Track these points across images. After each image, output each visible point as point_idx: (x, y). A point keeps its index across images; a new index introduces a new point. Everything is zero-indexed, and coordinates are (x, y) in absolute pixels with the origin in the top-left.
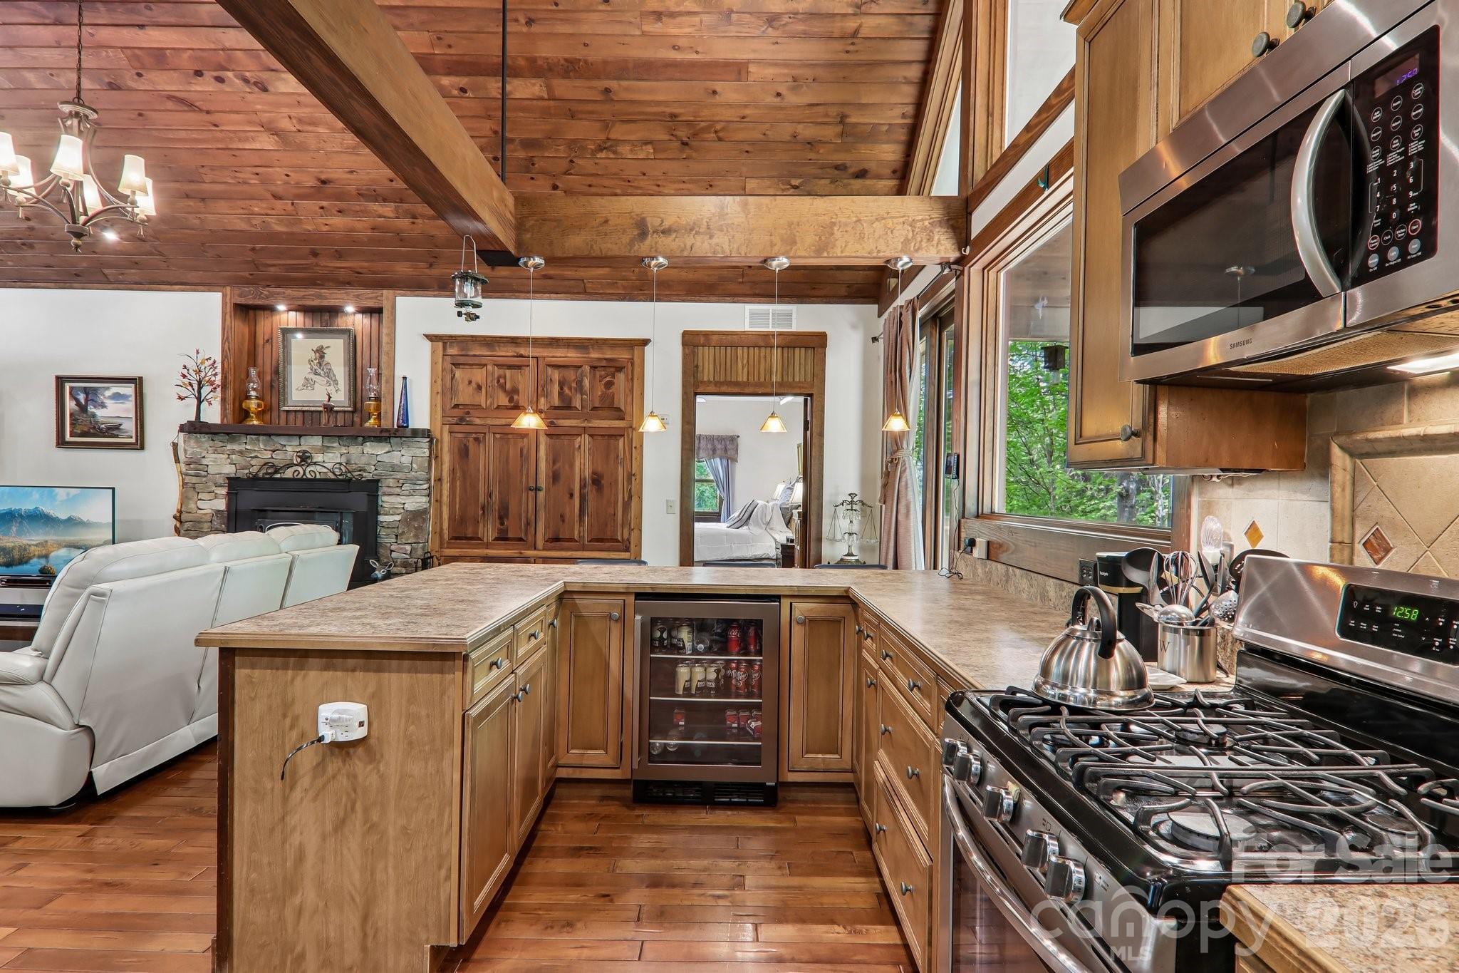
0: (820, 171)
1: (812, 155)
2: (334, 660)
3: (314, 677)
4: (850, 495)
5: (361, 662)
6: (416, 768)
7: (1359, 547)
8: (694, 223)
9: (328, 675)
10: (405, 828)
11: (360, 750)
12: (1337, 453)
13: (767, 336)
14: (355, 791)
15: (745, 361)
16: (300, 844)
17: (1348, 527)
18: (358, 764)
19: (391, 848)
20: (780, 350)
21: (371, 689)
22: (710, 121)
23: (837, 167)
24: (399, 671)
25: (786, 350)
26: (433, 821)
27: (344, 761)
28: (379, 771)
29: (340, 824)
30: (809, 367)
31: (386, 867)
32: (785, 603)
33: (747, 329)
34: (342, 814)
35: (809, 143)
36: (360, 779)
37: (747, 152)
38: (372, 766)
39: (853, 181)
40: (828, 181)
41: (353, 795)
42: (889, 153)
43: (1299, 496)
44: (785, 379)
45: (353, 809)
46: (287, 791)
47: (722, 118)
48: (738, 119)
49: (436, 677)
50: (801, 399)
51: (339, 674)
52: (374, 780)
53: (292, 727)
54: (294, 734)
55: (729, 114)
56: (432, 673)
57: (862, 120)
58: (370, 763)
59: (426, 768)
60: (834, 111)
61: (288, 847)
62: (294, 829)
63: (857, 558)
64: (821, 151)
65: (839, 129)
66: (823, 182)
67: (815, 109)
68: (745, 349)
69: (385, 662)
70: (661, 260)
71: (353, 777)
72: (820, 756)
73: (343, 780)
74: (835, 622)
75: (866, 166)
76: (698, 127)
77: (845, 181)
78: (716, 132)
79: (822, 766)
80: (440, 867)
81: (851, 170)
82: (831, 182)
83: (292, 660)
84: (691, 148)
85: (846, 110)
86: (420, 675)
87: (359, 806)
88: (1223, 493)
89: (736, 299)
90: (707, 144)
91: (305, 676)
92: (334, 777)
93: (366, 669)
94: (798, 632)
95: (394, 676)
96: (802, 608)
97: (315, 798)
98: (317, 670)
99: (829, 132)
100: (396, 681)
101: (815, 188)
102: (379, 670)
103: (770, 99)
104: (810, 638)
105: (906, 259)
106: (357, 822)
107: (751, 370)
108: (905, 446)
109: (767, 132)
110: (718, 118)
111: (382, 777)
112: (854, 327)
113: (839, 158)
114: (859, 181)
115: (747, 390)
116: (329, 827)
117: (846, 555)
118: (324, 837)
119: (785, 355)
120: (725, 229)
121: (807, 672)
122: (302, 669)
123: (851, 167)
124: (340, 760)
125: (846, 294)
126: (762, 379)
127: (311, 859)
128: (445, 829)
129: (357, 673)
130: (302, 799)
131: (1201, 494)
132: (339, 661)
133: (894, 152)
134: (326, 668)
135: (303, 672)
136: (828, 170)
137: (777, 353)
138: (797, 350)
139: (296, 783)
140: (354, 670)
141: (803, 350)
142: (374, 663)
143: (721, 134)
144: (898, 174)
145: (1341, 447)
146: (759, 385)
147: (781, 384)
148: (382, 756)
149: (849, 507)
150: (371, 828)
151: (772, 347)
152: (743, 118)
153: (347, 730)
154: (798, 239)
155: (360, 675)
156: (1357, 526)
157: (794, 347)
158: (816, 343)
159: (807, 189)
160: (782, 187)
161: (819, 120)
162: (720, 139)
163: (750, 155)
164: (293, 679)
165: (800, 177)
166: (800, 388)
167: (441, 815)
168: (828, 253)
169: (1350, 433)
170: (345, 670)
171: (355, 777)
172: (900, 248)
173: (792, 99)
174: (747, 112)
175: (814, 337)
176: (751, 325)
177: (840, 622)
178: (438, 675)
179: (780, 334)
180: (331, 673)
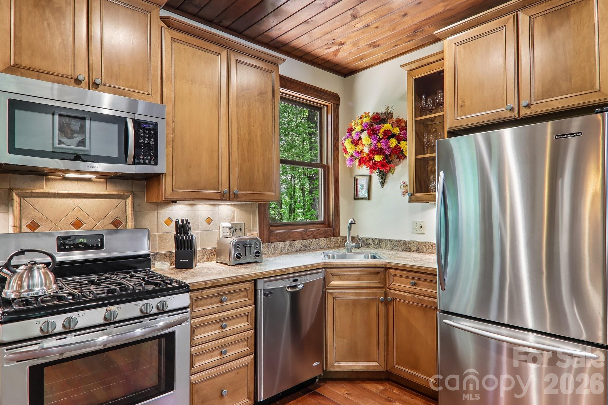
7: (24, 227)
12: (15, 198)
17: (18, 220)
145: (16, 194)
156: (23, 220)
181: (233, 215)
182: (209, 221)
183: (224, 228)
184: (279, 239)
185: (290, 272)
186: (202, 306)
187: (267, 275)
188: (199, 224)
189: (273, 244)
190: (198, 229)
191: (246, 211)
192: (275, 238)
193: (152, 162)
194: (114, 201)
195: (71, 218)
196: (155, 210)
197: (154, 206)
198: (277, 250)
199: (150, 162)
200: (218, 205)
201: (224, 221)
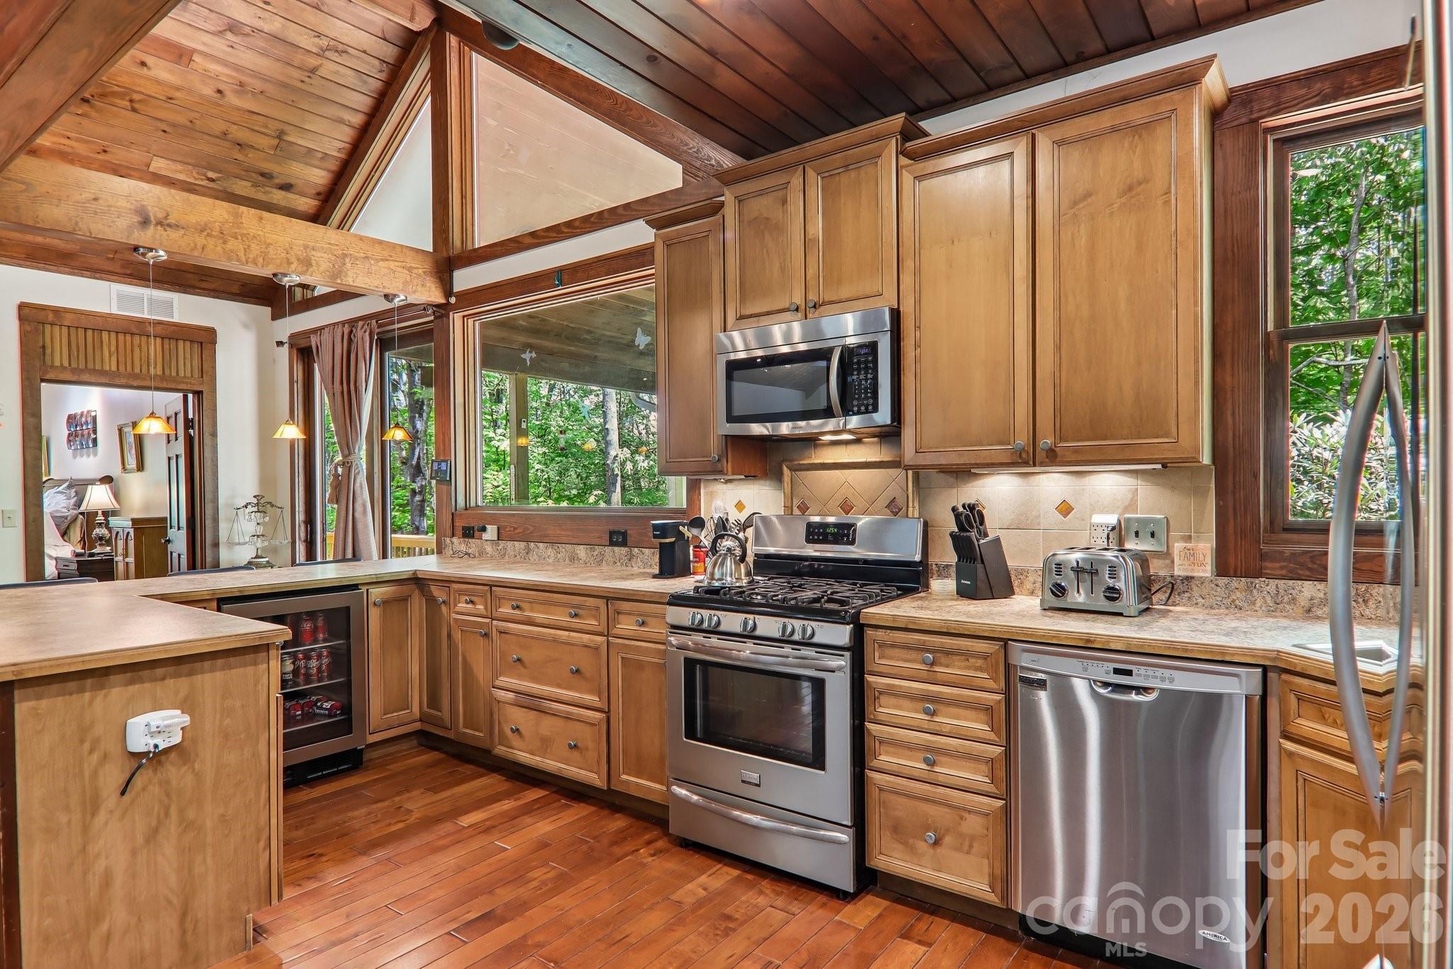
0: (244, 173)
1: (240, 157)
2: (140, 673)
3: (117, 693)
4: (255, 497)
5: (171, 669)
6: (232, 758)
7: (795, 509)
8: (205, 224)
9: (133, 689)
10: (223, 816)
11: (173, 755)
12: (786, 471)
13: (141, 323)
14: (168, 796)
15: (113, 348)
16: (106, 868)
17: (790, 500)
18: (173, 771)
19: (209, 839)
20: (159, 340)
21: (182, 694)
22: (126, 88)
23: (263, 175)
24: (212, 670)
25: (166, 341)
26: (250, 801)
27: (155, 771)
28: (194, 770)
29: (152, 835)
30: (196, 362)
31: (204, 860)
32: (364, 589)
33: (115, 311)
34: (154, 823)
35: (239, 144)
36: (174, 783)
37: (164, 131)
38: (185, 768)
39: (275, 191)
40: (249, 184)
41: (166, 801)
42: (318, 177)
43: (764, 488)
44: (167, 372)
45: (167, 814)
46: (88, 816)
47: (142, 90)
48: (164, 98)
49: (250, 669)
50: (181, 395)
51: (147, 685)
52: (189, 780)
53: (91, 751)
54: (95, 757)
55: (152, 90)
56: (246, 666)
57: (300, 142)
58: (184, 764)
59: (242, 754)
60: (274, 126)
61: (91, 876)
62: (97, 856)
63: (267, 559)
64: (249, 156)
65: (275, 142)
66: (244, 183)
67: (255, 117)
68: (113, 335)
69: (198, 665)
70: (161, 253)
71: (165, 784)
72: (395, 714)
73: (155, 790)
74: (403, 600)
75: (293, 181)
76: (109, 90)
77: (268, 189)
78: (131, 101)
79: (397, 722)
80: (258, 841)
81: (277, 181)
82: (253, 186)
83: (89, 682)
84: (92, 106)
85: (286, 128)
86: (234, 671)
87: (173, 812)
88: (720, 488)
89: (98, 275)
90: (115, 109)
91: (105, 696)
92: (144, 789)
93: (177, 675)
94: (374, 615)
95: (207, 676)
96: (377, 593)
97: (123, 817)
98: (120, 686)
99: (265, 142)
100: (209, 681)
101: (234, 186)
102: (191, 673)
103: (208, 91)
104: (384, 618)
105: (402, 297)
106: (173, 826)
107: (122, 359)
108: (356, 451)
109: (194, 121)
110: (138, 89)
111: (198, 776)
112: (246, 326)
113: (268, 166)
114: (283, 193)
115: (117, 382)
116: (140, 840)
117: (256, 558)
118: (134, 852)
119: (167, 346)
120: (240, 237)
121: (382, 646)
122: (102, 688)
123: (277, 178)
124: (150, 771)
125: (238, 292)
126: (137, 370)
127: (119, 879)
128: (262, 805)
129: (167, 682)
130: (107, 823)
131: (705, 488)
132: (146, 673)
133: (322, 177)
134: (131, 682)
135: (103, 692)
136: (253, 175)
137: (154, 347)
138: (181, 343)
139: (98, 808)
140: (163, 679)
141: (188, 344)
142: (185, 668)
143: (136, 106)
144: (321, 197)
145: (787, 467)
146: (136, 377)
147: (163, 377)
148: (197, 755)
149: (255, 509)
150: (187, 826)
151: (148, 336)
152: (170, 99)
153: (169, 735)
154: (314, 263)
155: (170, 682)
156: (794, 500)
157: (177, 340)
158: (204, 340)
159: (225, 185)
160: (196, 176)
161: (257, 128)
162: (134, 110)
163: (166, 135)
164: (91, 703)
165: (219, 172)
166: (186, 383)
167: (258, 794)
168: (341, 280)
169: (791, 461)
170: (154, 680)
171: (168, 782)
172: (401, 288)
173: (233, 99)
174: (178, 94)
175: (202, 332)
176: (119, 308)
177: (407, 600)
178: (252, 667)
179: (160, 323)
180: (137, 686)
181: (1130, 496)
182: (1065, 509)
183: (1095, 527)
184: (1300, 572)
185: (1113, 648)
186: (891, 658)
187: (1047, 639)
188: (1039, 516)
189: (1273, 583)
190: (1039, 524)
191: (1173, 488)
192: (1282, 568)
193: (870, 408)
194: (890, 471)
195: (839, 499)
196: (951, 487)
197: (951, 480)
198: (1289, 603)
199: (867, 408)
200: (1088, 474)
201: (1104, 510)
